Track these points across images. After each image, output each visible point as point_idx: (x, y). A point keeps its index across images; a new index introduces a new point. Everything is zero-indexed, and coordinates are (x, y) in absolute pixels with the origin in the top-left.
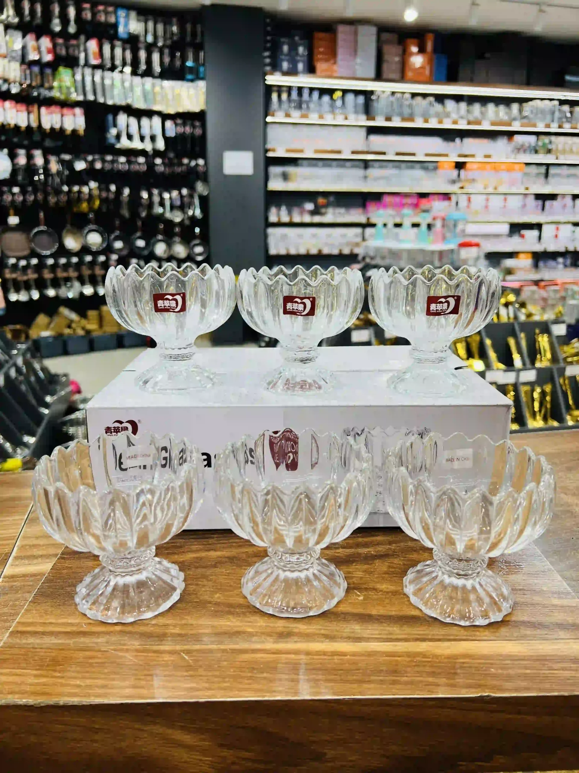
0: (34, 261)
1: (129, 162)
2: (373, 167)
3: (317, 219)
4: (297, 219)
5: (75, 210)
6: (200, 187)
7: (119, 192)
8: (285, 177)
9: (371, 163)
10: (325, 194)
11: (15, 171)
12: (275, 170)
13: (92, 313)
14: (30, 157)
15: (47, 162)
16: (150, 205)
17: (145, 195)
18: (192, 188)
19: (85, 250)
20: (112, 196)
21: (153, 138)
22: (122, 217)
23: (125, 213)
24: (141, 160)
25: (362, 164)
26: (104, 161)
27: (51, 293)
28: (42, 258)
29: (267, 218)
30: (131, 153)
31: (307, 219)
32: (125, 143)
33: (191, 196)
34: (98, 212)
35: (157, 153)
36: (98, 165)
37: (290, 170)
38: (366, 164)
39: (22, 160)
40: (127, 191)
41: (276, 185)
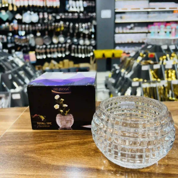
0: (44, 46)
1: (72, 15)
2: (150, 13)
3: (132, 31)
4: (125, 31)
5: (56, 31)
6: (94, 22)
7: (69, 25)
8: (121, 18)
9: (150, 12)
10: (134, 23)
11: (39, 20)
12: (118, 16)
13: (61, 62)
14: (43, 15)
15: (48, 16)
16: (78, 28)
17: (77, 25)
18: (91, 22)
19: (59, 43)
20: (67, 26)
21: (80, 8)
22: (70, 33)
23: (71, 31)
24: (76, 14)
25: (147, 12)
26: (65, 15)
27: (49, 56)
28: (46, 46)
29: (114, 31)
30: (73, 13)
31: (128, 31)
32: (71, 9)
33: (91, 25)
34: (63, 31)
35: (81, 12)
36: (63, 17)
37: (123, 15)
38: (148, 13)
39: (41, 16)
40: (71, 24)
41: (118, 21)
